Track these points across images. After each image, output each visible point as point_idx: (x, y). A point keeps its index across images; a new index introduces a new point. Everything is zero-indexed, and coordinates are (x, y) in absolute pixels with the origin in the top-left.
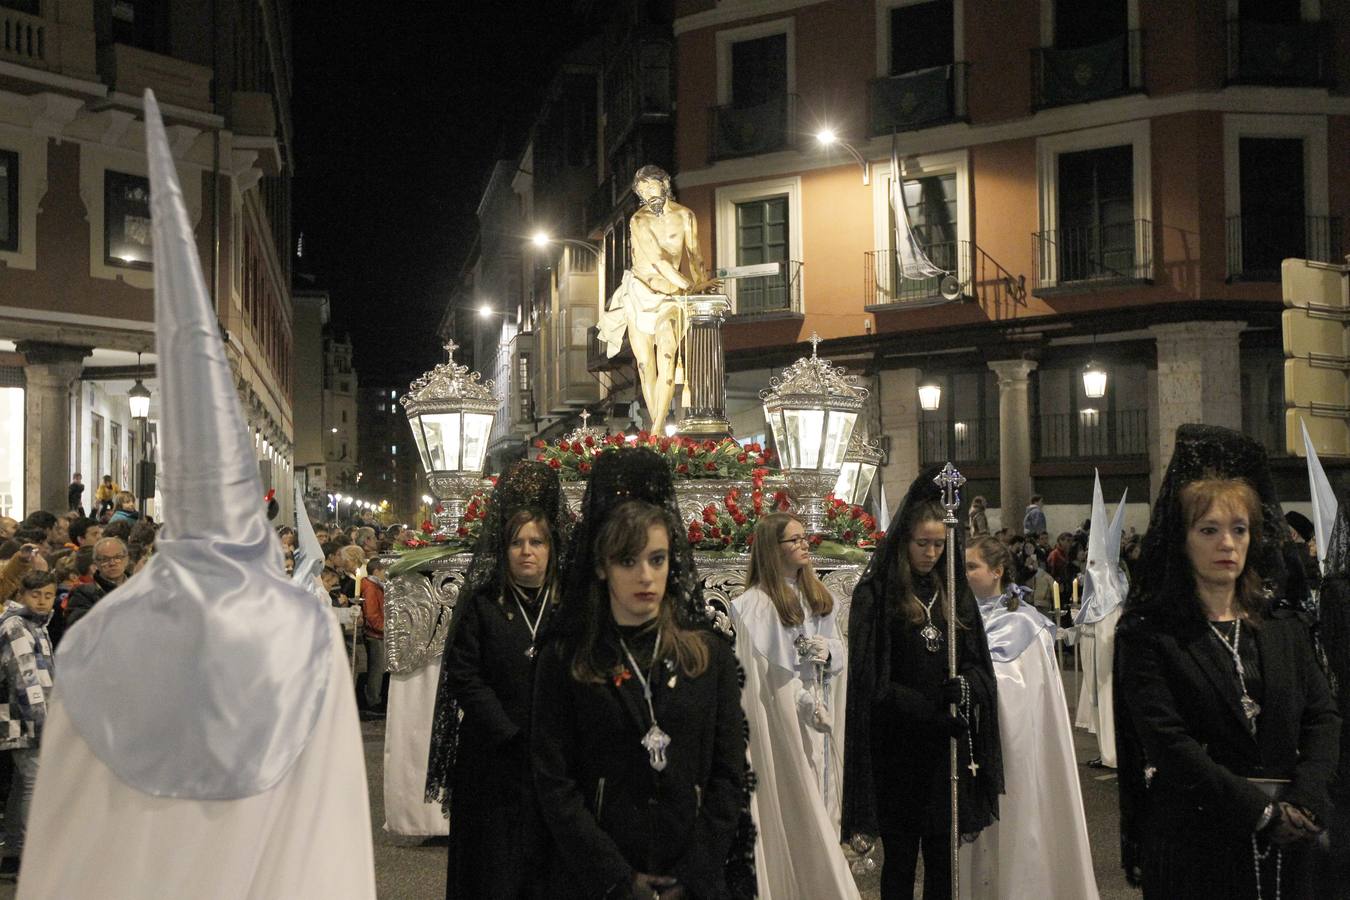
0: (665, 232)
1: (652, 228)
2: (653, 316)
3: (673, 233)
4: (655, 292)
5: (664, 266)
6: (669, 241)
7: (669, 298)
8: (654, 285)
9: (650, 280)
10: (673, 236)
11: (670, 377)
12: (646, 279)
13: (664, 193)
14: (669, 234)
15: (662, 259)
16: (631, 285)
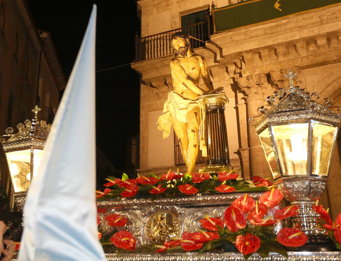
0: (189, 66)
1: (182, 64)
2: (185, 112)
3: (194, 67)
4: (185, 99)
5: (190, 83)
6: (191, 71)
7: (193, 102)
8: (185, 95)
9: (182, 93)
10: (193, 69)
11: (196, 143)
12: (180, 93)
13: (186, 45)
14: (191, 68)
15: (187, 79)
16: (172, 97)
